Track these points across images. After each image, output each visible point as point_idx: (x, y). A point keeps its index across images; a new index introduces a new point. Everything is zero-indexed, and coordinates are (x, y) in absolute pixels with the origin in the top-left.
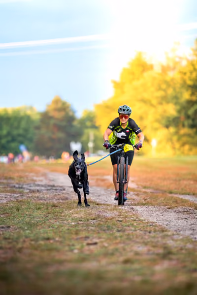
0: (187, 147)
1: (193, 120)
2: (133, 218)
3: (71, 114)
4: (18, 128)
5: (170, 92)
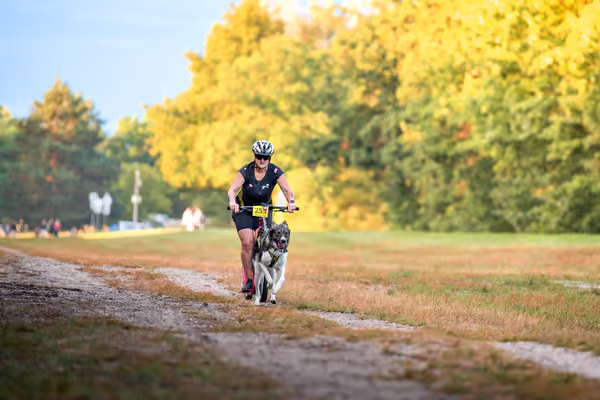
0: (354, 211)
1: (370, 150)
3: (92, 125)
5: (319, 84)
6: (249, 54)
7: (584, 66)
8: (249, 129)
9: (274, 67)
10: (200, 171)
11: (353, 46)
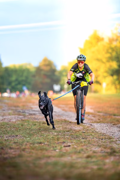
2: (92, 130)
4: (22, 76)
5: (114, 54)
6: (95, 46)
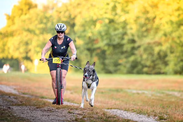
6: (26, 14)
7: (135, 21)
8: (25, 39)
9: (34, 19)
10: (9, 53)
11: (60, 12)
